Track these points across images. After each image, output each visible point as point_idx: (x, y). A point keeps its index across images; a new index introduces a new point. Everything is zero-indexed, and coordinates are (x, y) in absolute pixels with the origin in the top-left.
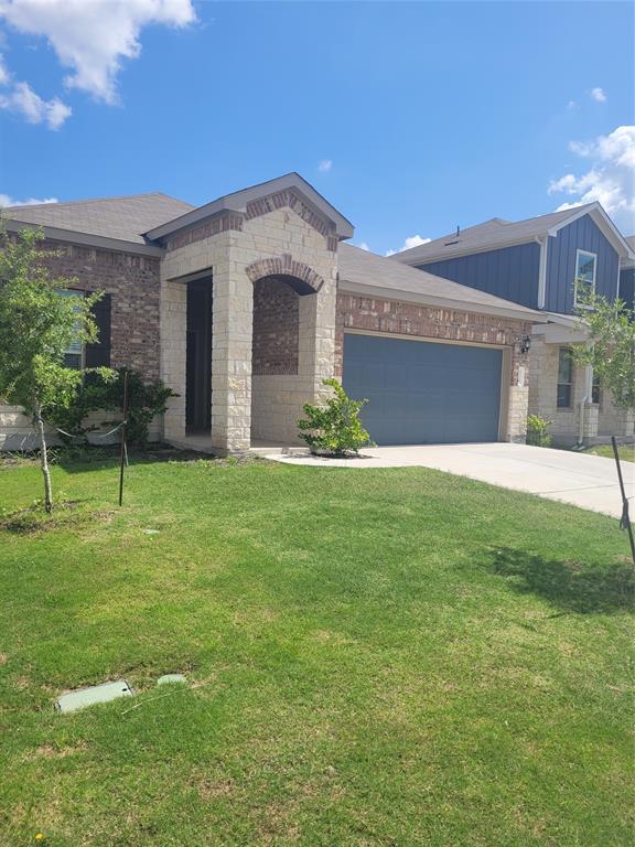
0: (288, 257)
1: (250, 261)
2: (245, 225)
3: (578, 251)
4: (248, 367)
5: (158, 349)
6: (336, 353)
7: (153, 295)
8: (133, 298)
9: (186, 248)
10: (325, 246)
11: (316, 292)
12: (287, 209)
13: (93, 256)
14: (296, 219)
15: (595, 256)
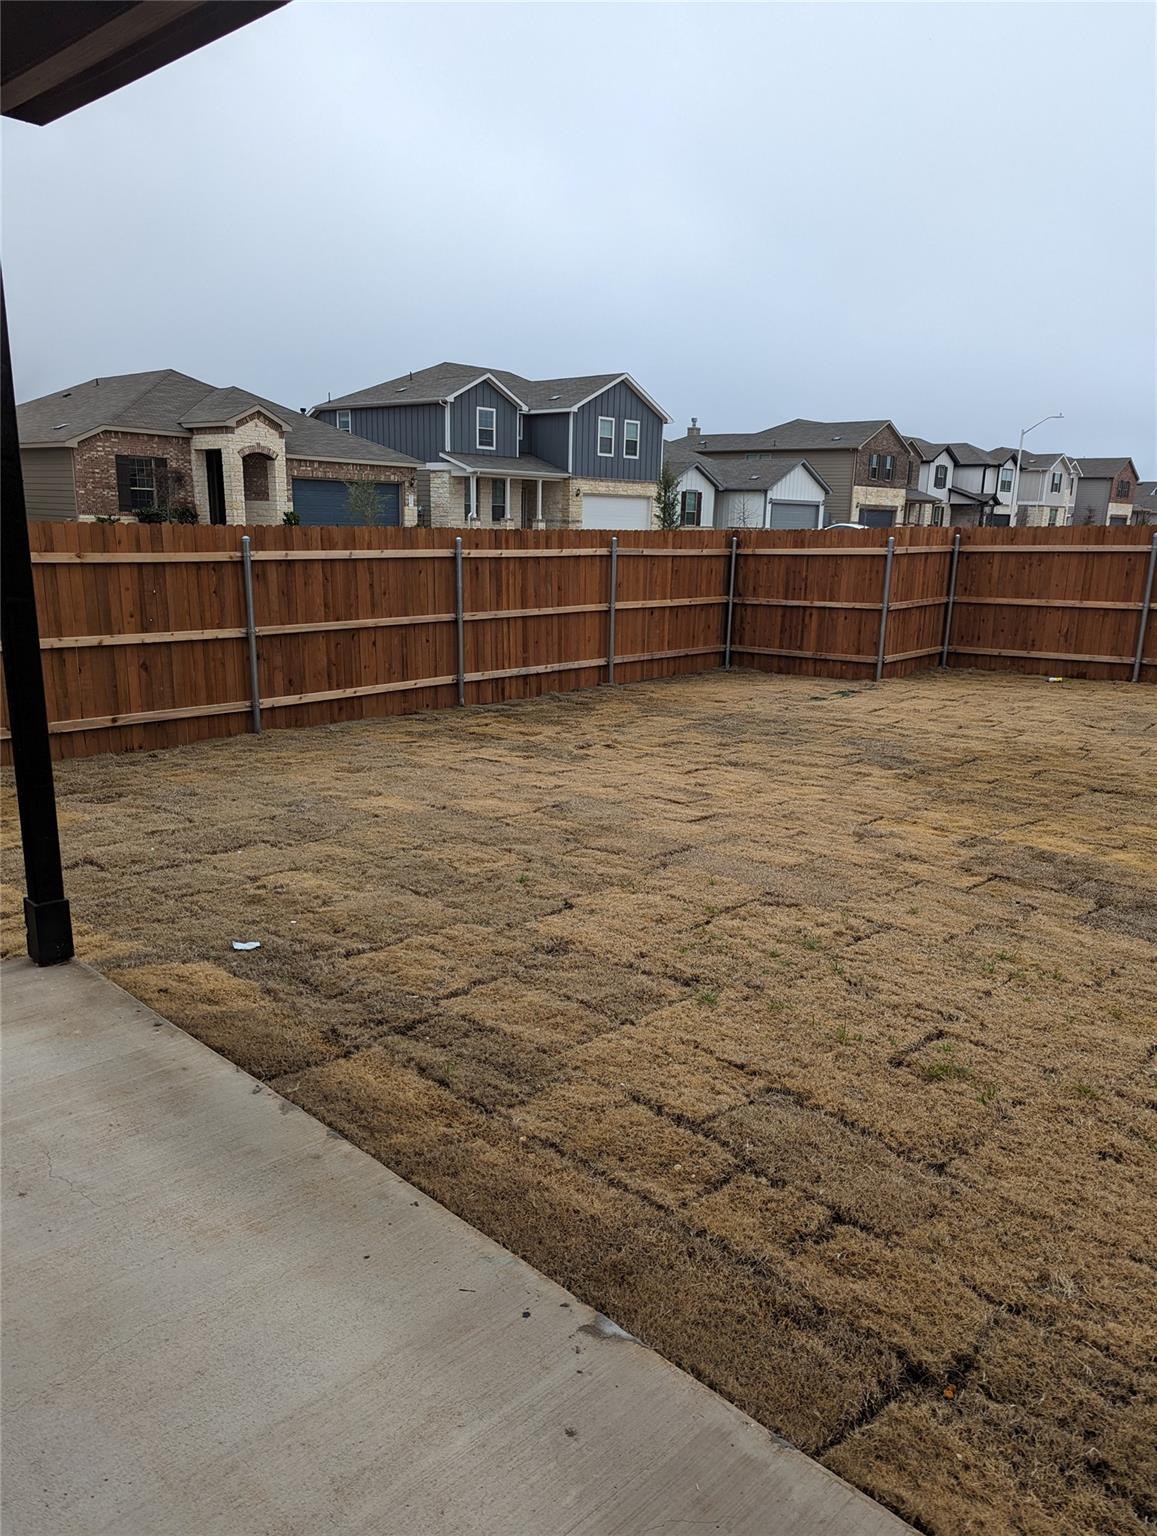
0: (258, 444)
1: (239, 448)
2: (236, 431)
3: (478, 408)
4: (243, 499)
5: (192, 487)
6: (288, 490)
7: (188, 457)
8: (178, 460)
9: (206, 436)
10: (278, 436)
11: (273, 459)
12: (256, 420)
13: (156, 439)
14: (260, 424)
15: (494, 410)
